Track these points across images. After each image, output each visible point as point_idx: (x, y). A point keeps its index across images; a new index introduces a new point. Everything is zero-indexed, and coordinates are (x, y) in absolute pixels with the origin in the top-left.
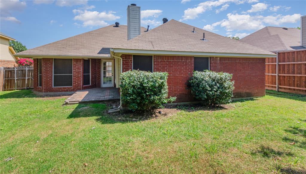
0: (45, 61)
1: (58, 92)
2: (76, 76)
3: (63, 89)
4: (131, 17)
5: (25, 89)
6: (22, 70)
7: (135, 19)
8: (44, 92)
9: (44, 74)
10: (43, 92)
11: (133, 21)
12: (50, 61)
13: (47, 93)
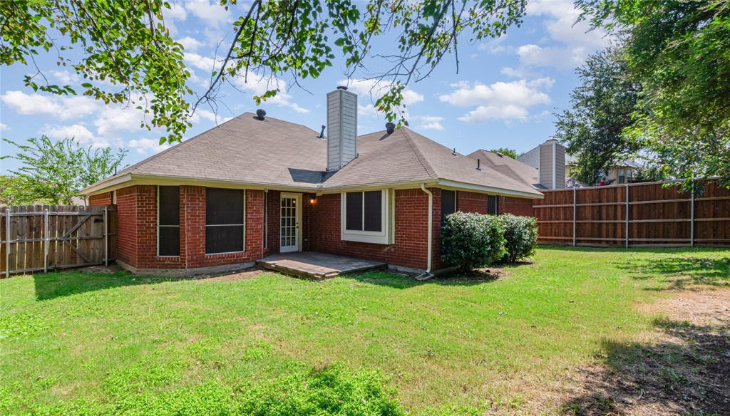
0: (191, 192)
1: (218, 265)
2: (253, 229)
3: (228, 257)
4: (344, 112)
5: (43, 271)
6: (28, 217)
7: (350, 118)
8: (188, 268)
9: (188, 225)
10: (185, 268)
11: (347, 121)
12: (201, 192)
13: (195, 269)
